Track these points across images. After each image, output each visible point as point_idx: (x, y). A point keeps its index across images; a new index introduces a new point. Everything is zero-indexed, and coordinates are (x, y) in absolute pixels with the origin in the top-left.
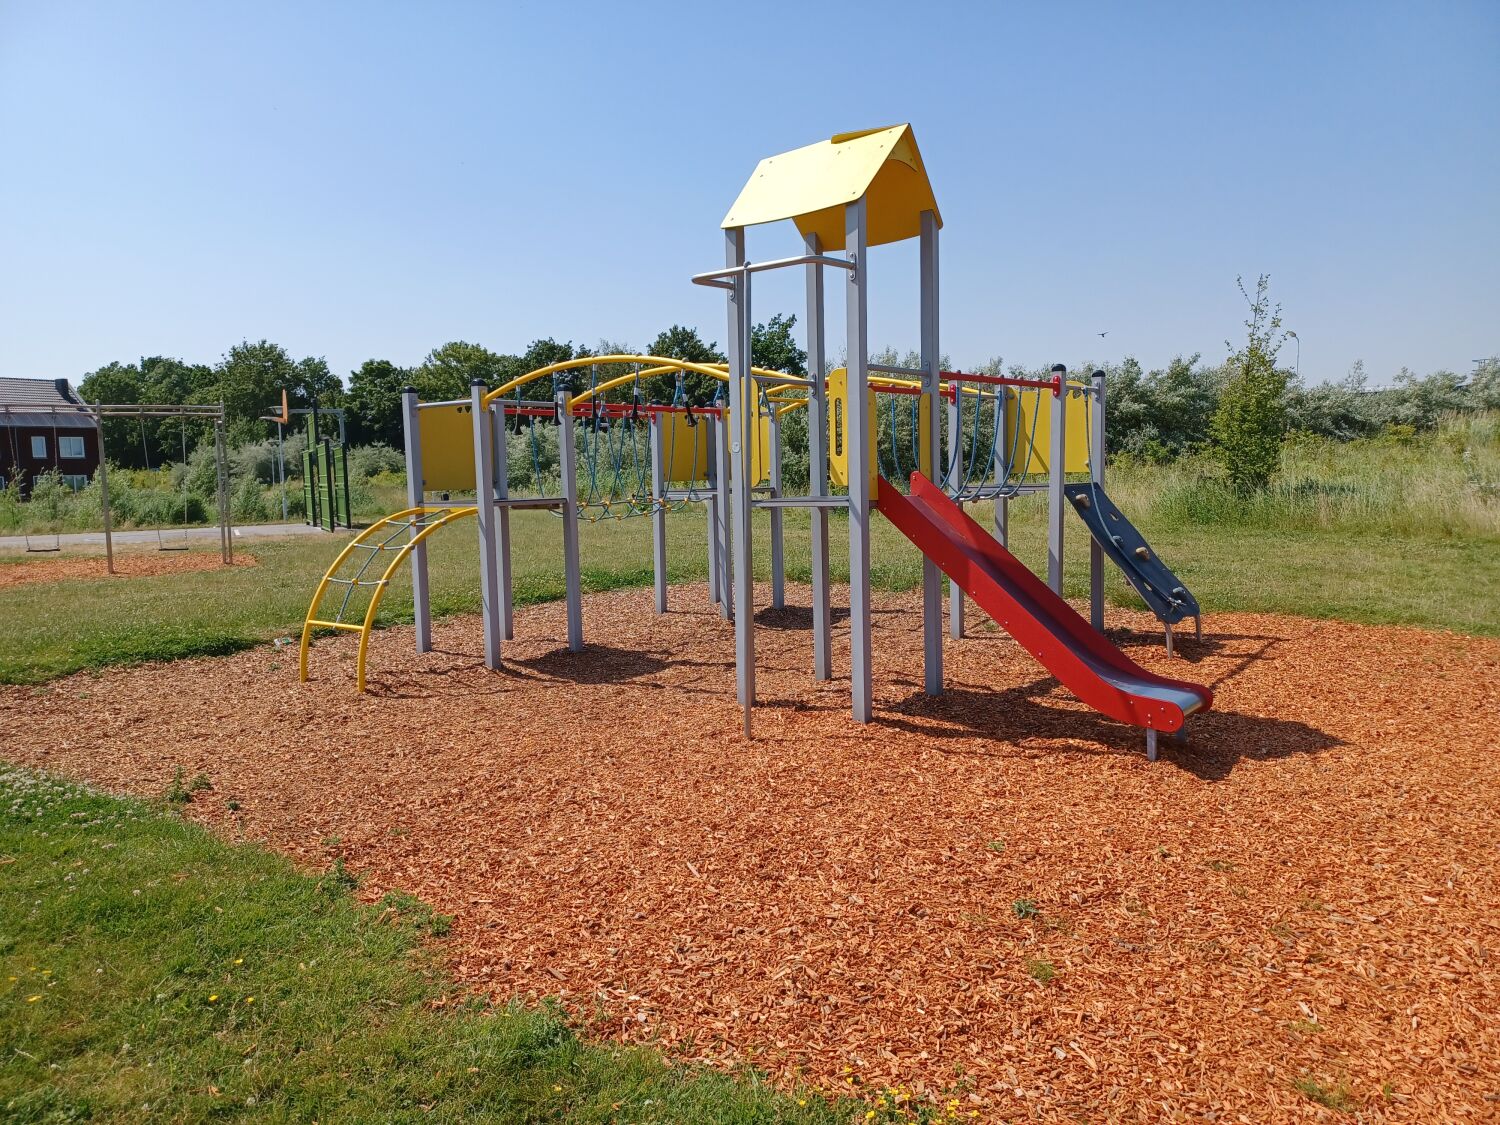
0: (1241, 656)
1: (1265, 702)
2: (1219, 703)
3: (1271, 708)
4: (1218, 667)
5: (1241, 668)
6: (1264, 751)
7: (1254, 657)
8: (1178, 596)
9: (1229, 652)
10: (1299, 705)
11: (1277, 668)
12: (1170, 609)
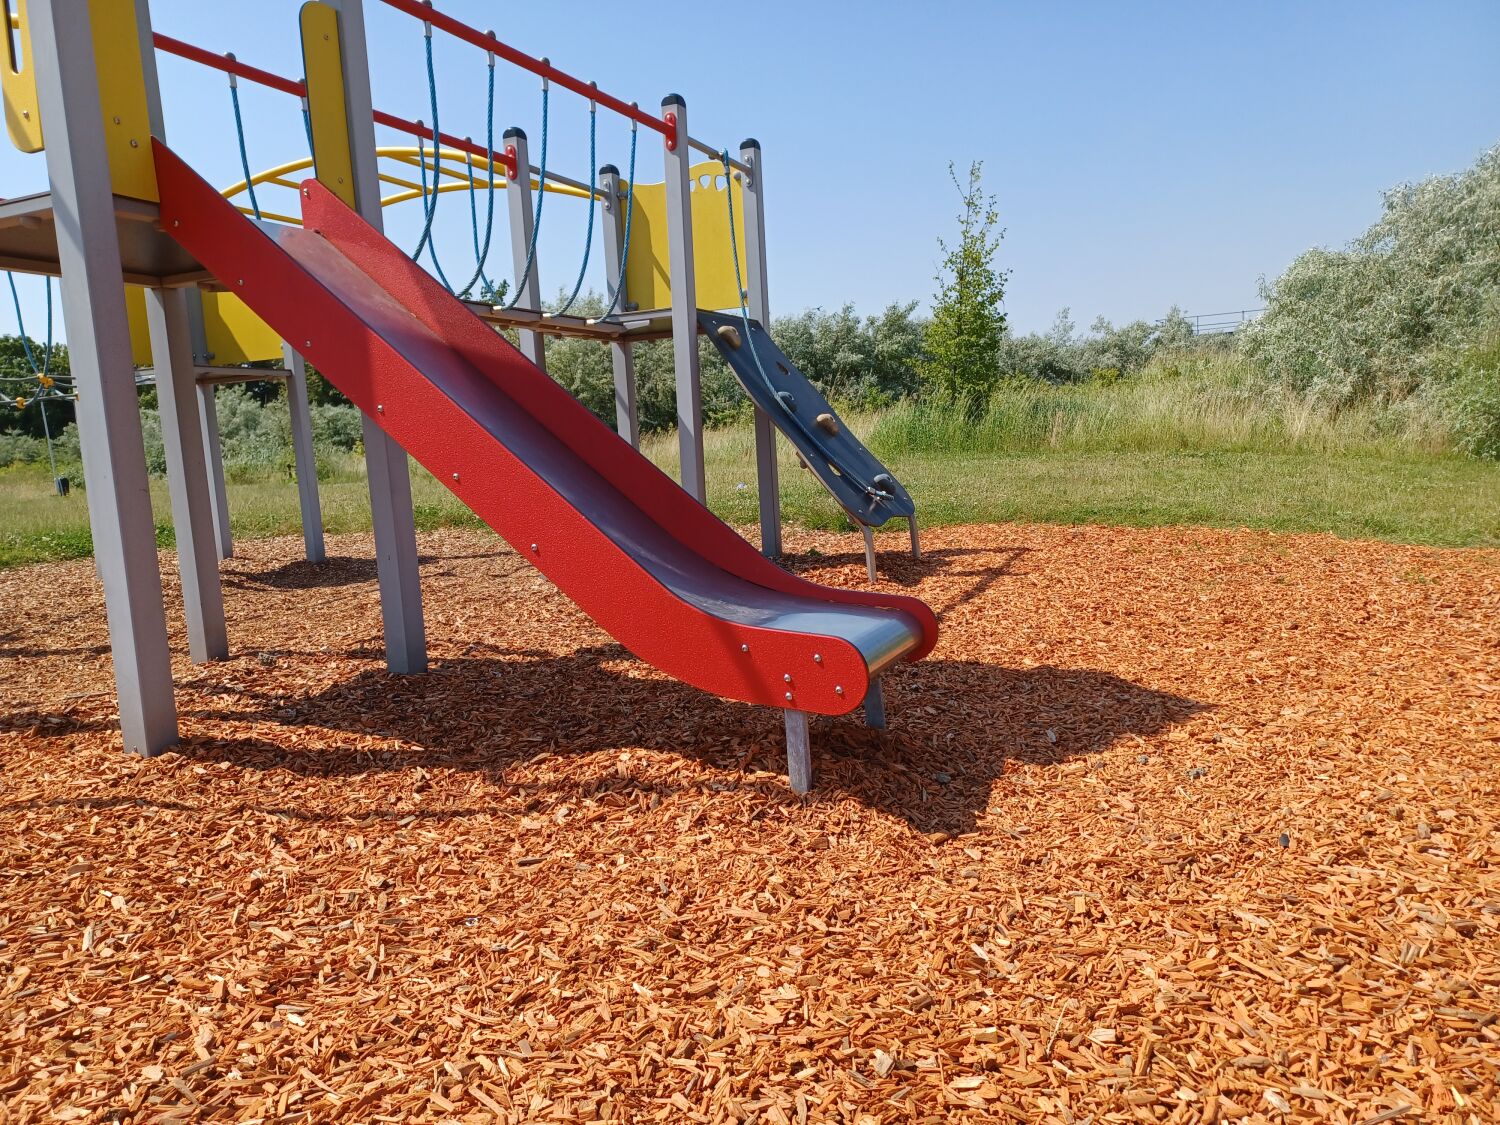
0: (978, 573)
1: (1029, 637)
2: (948, 646)
3: (1041, 646)
4: (944, 589)
5: (980, 589)
6: (1052, 736)
7: (998, 573)
8: (882, 485)
9: (959, 569)
10: (1088, 638)
11: (1035, 585)
12: (869, 504)
